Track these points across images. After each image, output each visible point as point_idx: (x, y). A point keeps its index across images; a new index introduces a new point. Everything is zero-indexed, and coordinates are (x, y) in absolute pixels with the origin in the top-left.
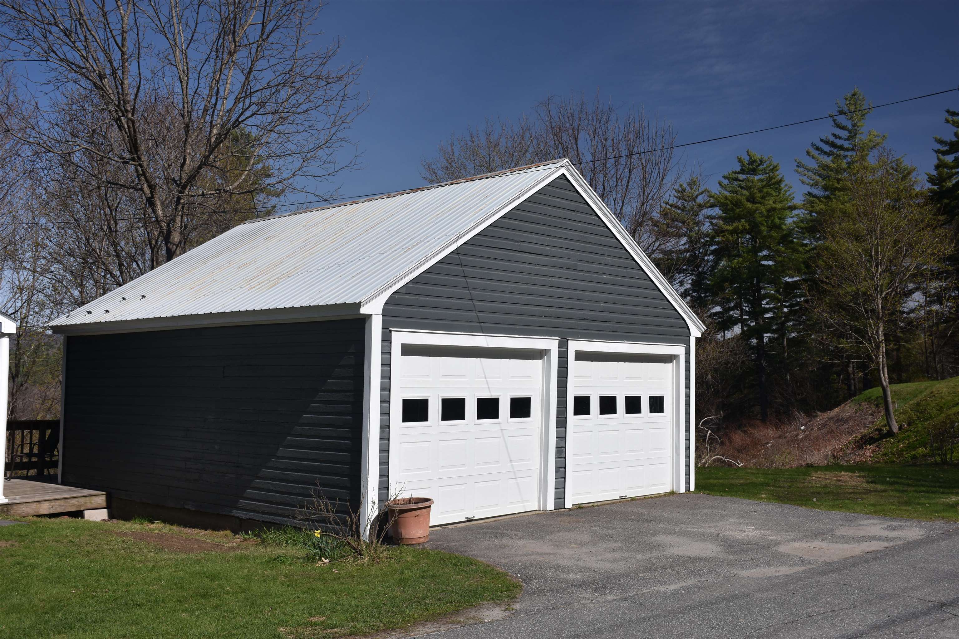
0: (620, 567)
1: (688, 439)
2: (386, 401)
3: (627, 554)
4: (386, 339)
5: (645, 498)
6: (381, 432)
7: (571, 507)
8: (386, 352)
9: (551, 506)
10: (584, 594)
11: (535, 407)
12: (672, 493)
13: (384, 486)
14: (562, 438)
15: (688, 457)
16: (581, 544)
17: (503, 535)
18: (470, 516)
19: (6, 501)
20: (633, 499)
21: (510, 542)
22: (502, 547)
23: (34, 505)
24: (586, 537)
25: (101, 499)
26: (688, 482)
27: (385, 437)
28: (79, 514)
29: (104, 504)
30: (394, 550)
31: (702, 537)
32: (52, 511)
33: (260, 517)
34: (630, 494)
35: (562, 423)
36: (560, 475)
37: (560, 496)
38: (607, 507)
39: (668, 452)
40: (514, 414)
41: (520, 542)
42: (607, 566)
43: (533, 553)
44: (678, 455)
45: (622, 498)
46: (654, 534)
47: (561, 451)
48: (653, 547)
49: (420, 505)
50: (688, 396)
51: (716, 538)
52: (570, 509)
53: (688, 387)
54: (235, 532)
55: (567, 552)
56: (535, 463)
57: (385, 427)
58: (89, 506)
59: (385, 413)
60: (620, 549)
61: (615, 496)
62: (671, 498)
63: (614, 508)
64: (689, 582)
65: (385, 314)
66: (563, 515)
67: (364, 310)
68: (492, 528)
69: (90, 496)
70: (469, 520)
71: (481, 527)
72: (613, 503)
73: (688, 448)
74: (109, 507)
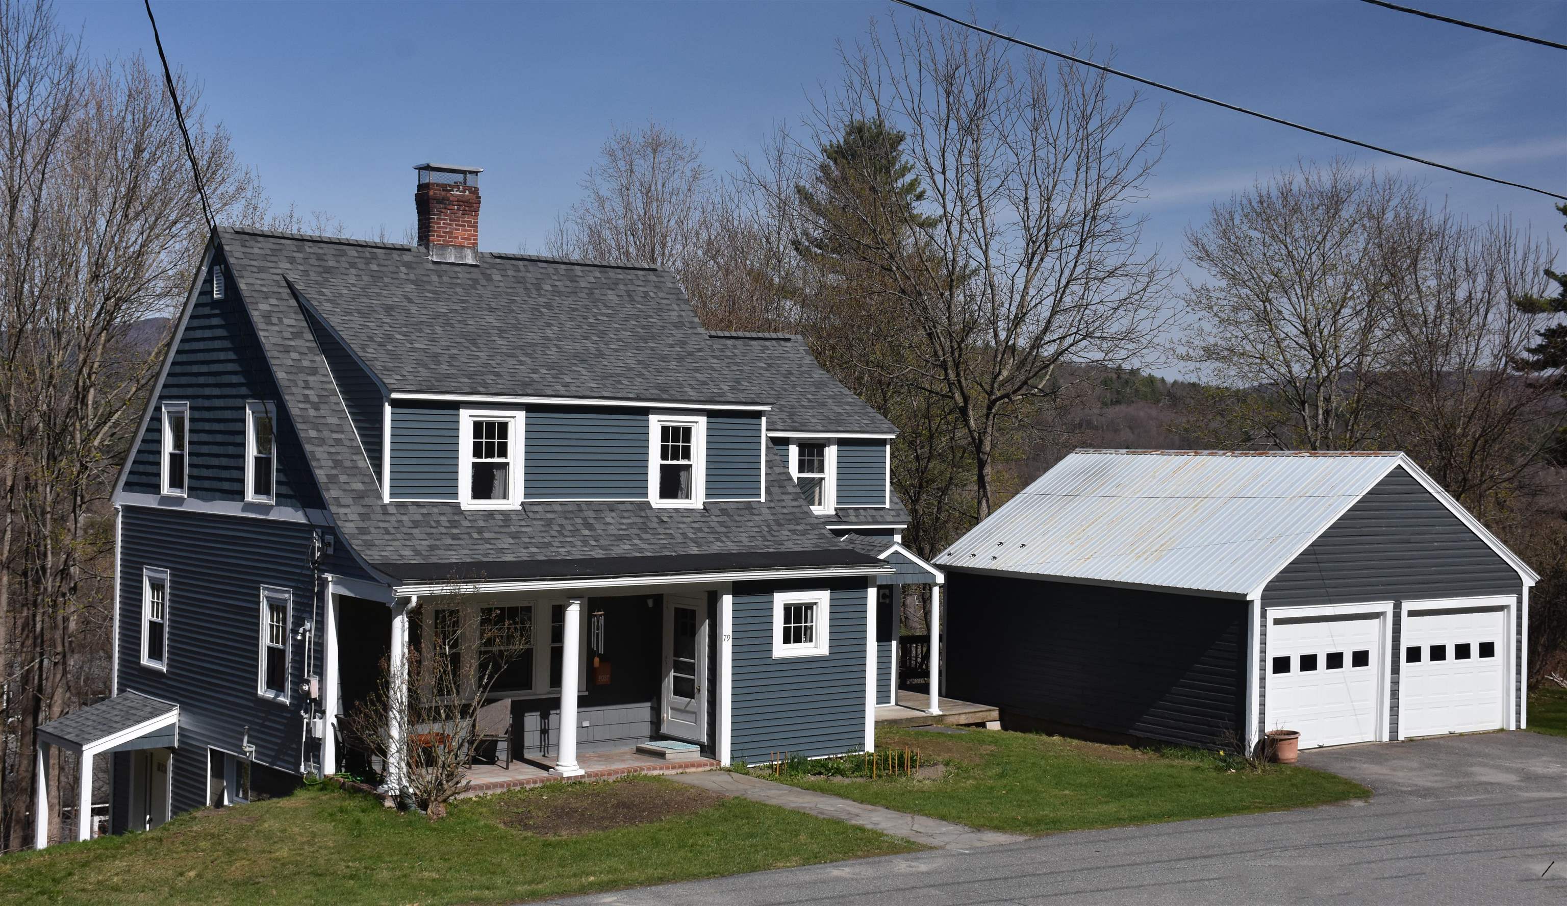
0: (1439, 785)
1: (1519, 681)
2: (1263, 660)
3: (1445, 778)
4: (1264, 615)
5: (1473, 734)
6: (1261, 683)
7: (1403, 739)
8: (1264, 625)
9: (1386, 738)
10: (1413, 798)
11: (1373, 658)
12: (1502, 730)
13: (1262, 722)
14: (1395, 683)
15: (1518, 697)
16: (1412, 769)
17: (1351, 760)
18: (1321, 744)
19: (941, 713)
20: (1461, 735)
21: (1357, 765)
22: (1353, 768)
23: (956, 717)
24: (1415, 765)
25: (995, 714)
26: (1518, 721)
27: (1263, 686)
28: (982, 725)
29: (998, 718)
30: (1275, 767)
31: (1508, 770)
32: (967, 722)
33: (1157, 737)
34: (1459, 730)
35: (1395, 670)
36: (1394, 713)
37: (1394, 731)
38: (1436, 741)
39: (1499, 693)
40: (1356, 664)
41: (1365, 766)
42: (1429, 784)
43: (1376, 774)
44: (1508, 695)
45: (1451, 733)
46: (1472, 765)
47: (1395, 694)
48: (1466, 775)
49: (1293, 736)
50: (1519, 642)
51: (1517, 771)
52: (1403, 742)
53: (1519, 632)
54: (1134, 747)
55: (1400, 774)
56: (1372, 703)
57: (1263, 679)
58: (989, 718)
59: (1263, 669)
60: (1441, 774)
61: (1444, 731)
62: (1500, 735)
63: (1442, 742)
64: (1483, 797)
65: (1263, 598)
66: (1396, 746)
67: (1248, 598)
68: (1341, 754)
69: (990, 710)
70: (1321, 747)
71: (1330, 753)
72: (1442, 737)
73: (1519, 690)
74: (1001, 719)
